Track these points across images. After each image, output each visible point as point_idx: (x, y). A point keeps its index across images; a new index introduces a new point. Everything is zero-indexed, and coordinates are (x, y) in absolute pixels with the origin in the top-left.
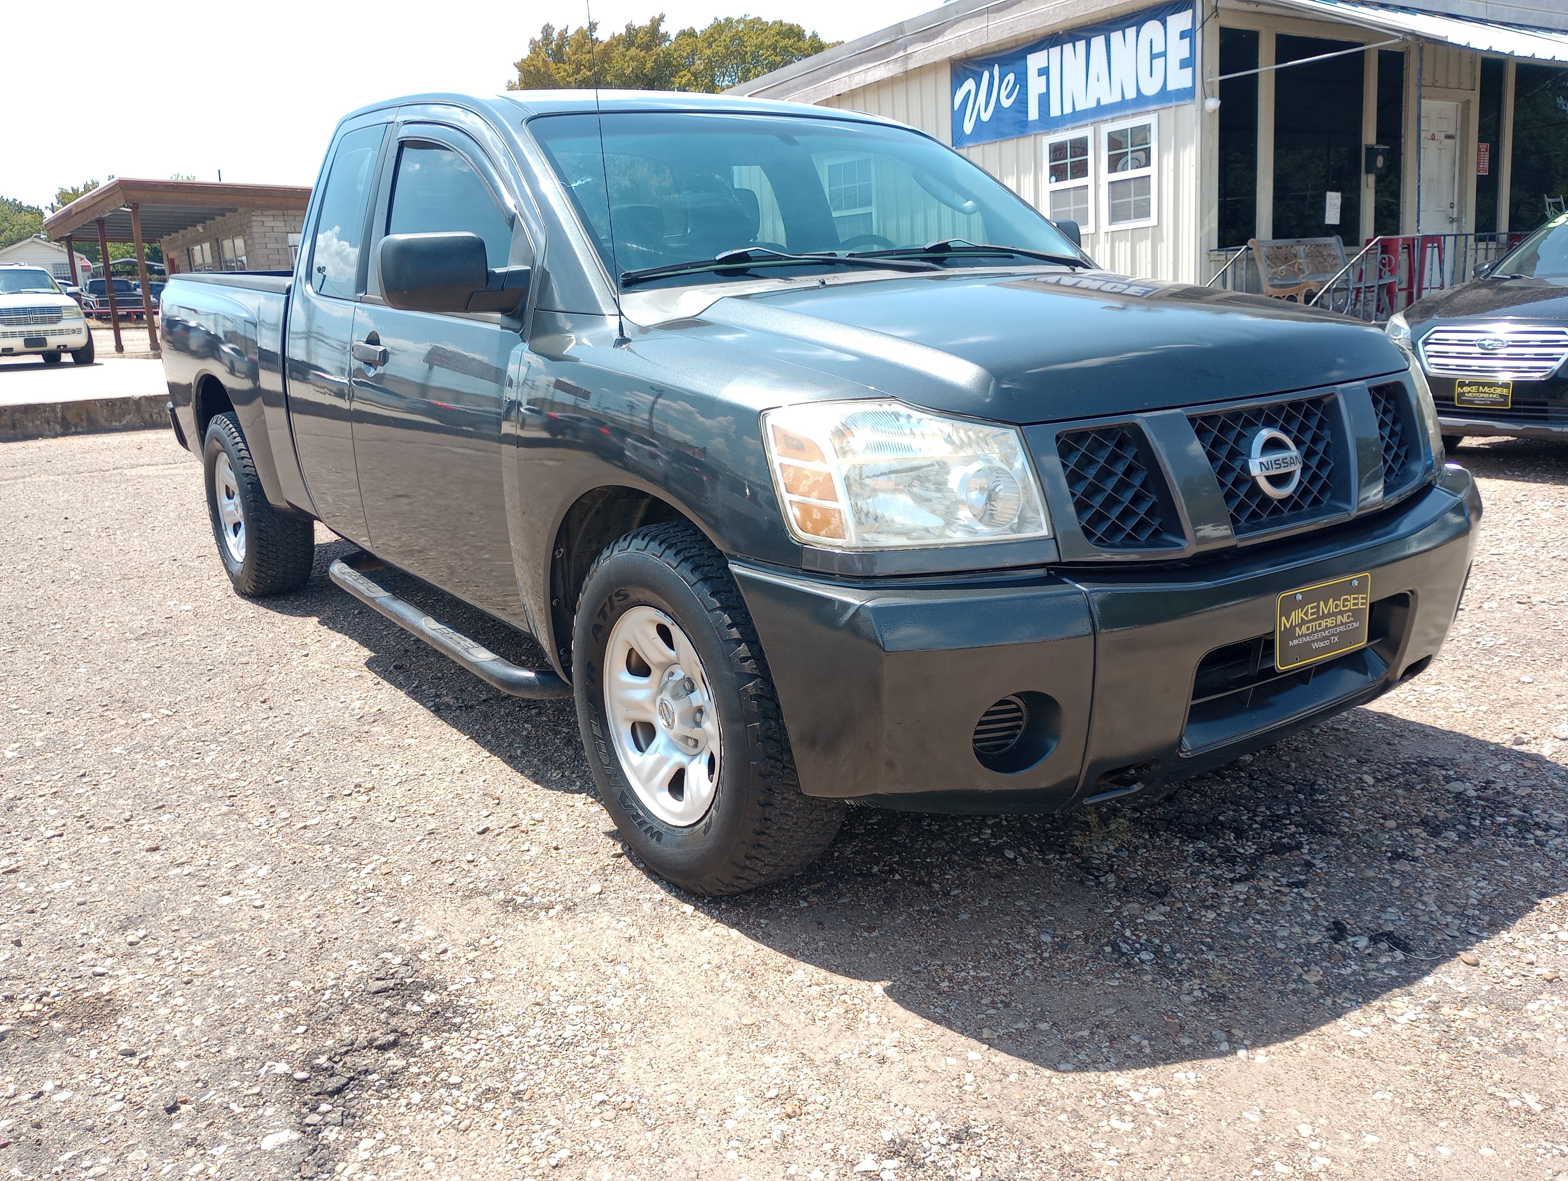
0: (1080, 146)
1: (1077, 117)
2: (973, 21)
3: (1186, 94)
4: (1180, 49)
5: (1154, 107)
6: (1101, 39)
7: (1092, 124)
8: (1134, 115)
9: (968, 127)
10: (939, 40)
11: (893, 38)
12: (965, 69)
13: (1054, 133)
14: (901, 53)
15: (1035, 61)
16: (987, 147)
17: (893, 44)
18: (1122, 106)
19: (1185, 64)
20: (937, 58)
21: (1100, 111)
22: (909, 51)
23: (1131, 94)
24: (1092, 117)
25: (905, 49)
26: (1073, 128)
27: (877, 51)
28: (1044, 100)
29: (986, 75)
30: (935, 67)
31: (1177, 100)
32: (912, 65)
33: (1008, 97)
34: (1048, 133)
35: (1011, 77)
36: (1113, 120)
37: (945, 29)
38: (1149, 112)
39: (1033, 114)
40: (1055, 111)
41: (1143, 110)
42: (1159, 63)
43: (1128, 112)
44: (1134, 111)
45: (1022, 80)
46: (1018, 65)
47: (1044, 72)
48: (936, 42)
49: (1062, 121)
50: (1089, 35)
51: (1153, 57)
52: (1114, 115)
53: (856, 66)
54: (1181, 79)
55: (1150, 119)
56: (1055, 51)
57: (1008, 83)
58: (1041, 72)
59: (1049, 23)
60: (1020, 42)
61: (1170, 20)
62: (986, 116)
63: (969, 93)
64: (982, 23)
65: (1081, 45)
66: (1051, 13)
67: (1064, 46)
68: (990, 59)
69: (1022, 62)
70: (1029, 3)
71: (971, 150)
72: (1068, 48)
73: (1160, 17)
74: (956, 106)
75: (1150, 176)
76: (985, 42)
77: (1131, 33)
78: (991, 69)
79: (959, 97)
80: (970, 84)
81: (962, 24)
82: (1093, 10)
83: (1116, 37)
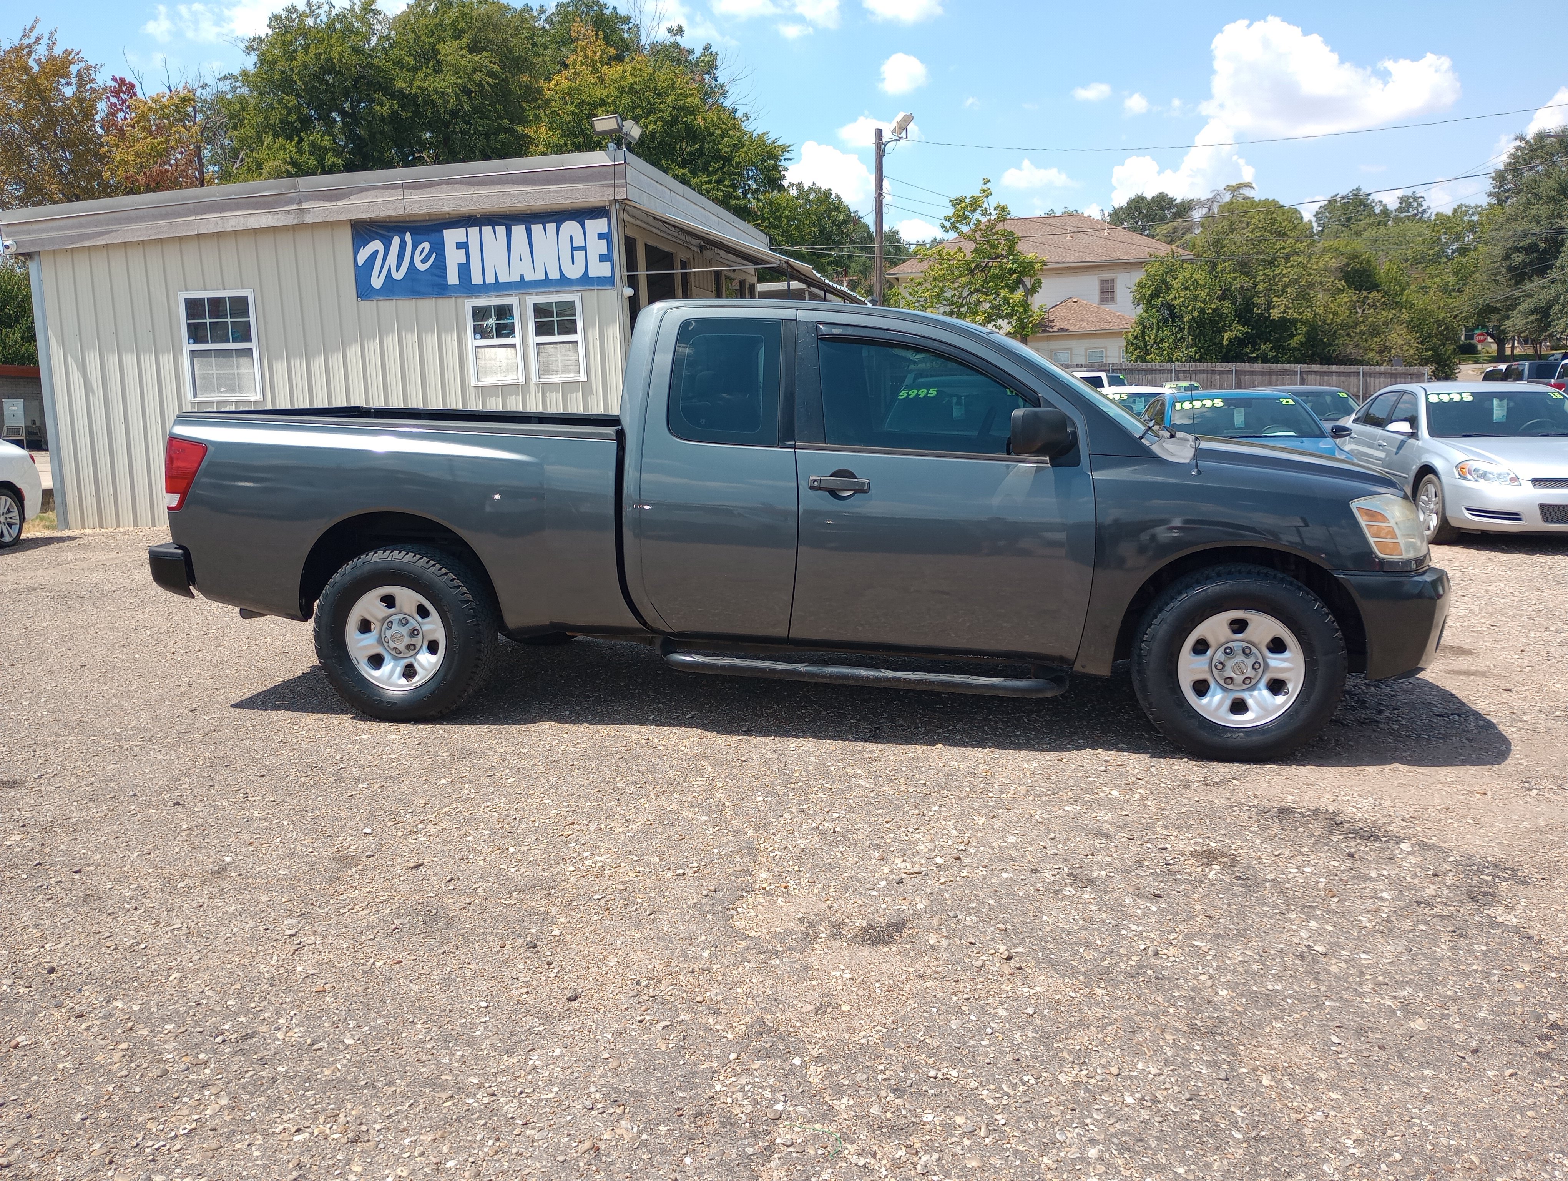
0: (504, 312)
1: (499, 287)
2: (386, 192)
3: (609, 281)
4: (599, 247)
5: (578, 288)
6: (522, 228)
7: (516, 295)
8: (558, 292)
9: (377, 282)
10: (344, 202)
11: (283, 191)
12: (370, 230)
13: (476, 298)
14: (295, 207)
15: (452, 236)
16: (400, 303)
17: (282, 197)
18: (546, 283)
19: (602, 258)
20: (342, 217)
21: (523, 285)
22: (305, 205)
23: (554, 275)
24: (516, 289)
25: (300, 203)
26: (496, 296)
27: (260, 199)
28: (464, 269)
29: (396, 241)
30: (332, 225)
31: (598, 285)
32: (309, 219)
33: (424, 261)
34: (470, 298)
35: (426, 245)
36: (537, 294)
37: (351, 194)
38: (572, 292)
39: (453, 278)
40: (476, 279)
41: (567, 289)
42: (579, 255)
43: (552, 289)
44: (558, 289)
45: (439, 248)
46: (434, 236)
47: (463, 246)
48: (339, 203)
49: (484, 289)
50: (510, 223)
51: (573, 249)
52: (539, 290)
53: (231, 210)
54: (601, 270)
55: (575, 297)
56: (474, 231)
57: (423, 249)
58: (459, 246)
59: (473, 208)
60: (434, 217)
61: (588, 223)
62: (398, 276)
63: (376, 252)
64: (396, 195)
65: (501, 230)
66: (475, 199)
67: (483, 228)
68: (399, 226)
69: (437, 234)
70: (450, 187)
71: (381, 303)
72: (487, 230)
73: (579, 219)
74: (361, 262)
75: (576, 342)
76: (401, 212)
77: (551, 227)
78: (402, 235)
79: (364, 254)
80: (376, 245)
81: (373, 192)
82: (519, 205)
83: (537, 228)
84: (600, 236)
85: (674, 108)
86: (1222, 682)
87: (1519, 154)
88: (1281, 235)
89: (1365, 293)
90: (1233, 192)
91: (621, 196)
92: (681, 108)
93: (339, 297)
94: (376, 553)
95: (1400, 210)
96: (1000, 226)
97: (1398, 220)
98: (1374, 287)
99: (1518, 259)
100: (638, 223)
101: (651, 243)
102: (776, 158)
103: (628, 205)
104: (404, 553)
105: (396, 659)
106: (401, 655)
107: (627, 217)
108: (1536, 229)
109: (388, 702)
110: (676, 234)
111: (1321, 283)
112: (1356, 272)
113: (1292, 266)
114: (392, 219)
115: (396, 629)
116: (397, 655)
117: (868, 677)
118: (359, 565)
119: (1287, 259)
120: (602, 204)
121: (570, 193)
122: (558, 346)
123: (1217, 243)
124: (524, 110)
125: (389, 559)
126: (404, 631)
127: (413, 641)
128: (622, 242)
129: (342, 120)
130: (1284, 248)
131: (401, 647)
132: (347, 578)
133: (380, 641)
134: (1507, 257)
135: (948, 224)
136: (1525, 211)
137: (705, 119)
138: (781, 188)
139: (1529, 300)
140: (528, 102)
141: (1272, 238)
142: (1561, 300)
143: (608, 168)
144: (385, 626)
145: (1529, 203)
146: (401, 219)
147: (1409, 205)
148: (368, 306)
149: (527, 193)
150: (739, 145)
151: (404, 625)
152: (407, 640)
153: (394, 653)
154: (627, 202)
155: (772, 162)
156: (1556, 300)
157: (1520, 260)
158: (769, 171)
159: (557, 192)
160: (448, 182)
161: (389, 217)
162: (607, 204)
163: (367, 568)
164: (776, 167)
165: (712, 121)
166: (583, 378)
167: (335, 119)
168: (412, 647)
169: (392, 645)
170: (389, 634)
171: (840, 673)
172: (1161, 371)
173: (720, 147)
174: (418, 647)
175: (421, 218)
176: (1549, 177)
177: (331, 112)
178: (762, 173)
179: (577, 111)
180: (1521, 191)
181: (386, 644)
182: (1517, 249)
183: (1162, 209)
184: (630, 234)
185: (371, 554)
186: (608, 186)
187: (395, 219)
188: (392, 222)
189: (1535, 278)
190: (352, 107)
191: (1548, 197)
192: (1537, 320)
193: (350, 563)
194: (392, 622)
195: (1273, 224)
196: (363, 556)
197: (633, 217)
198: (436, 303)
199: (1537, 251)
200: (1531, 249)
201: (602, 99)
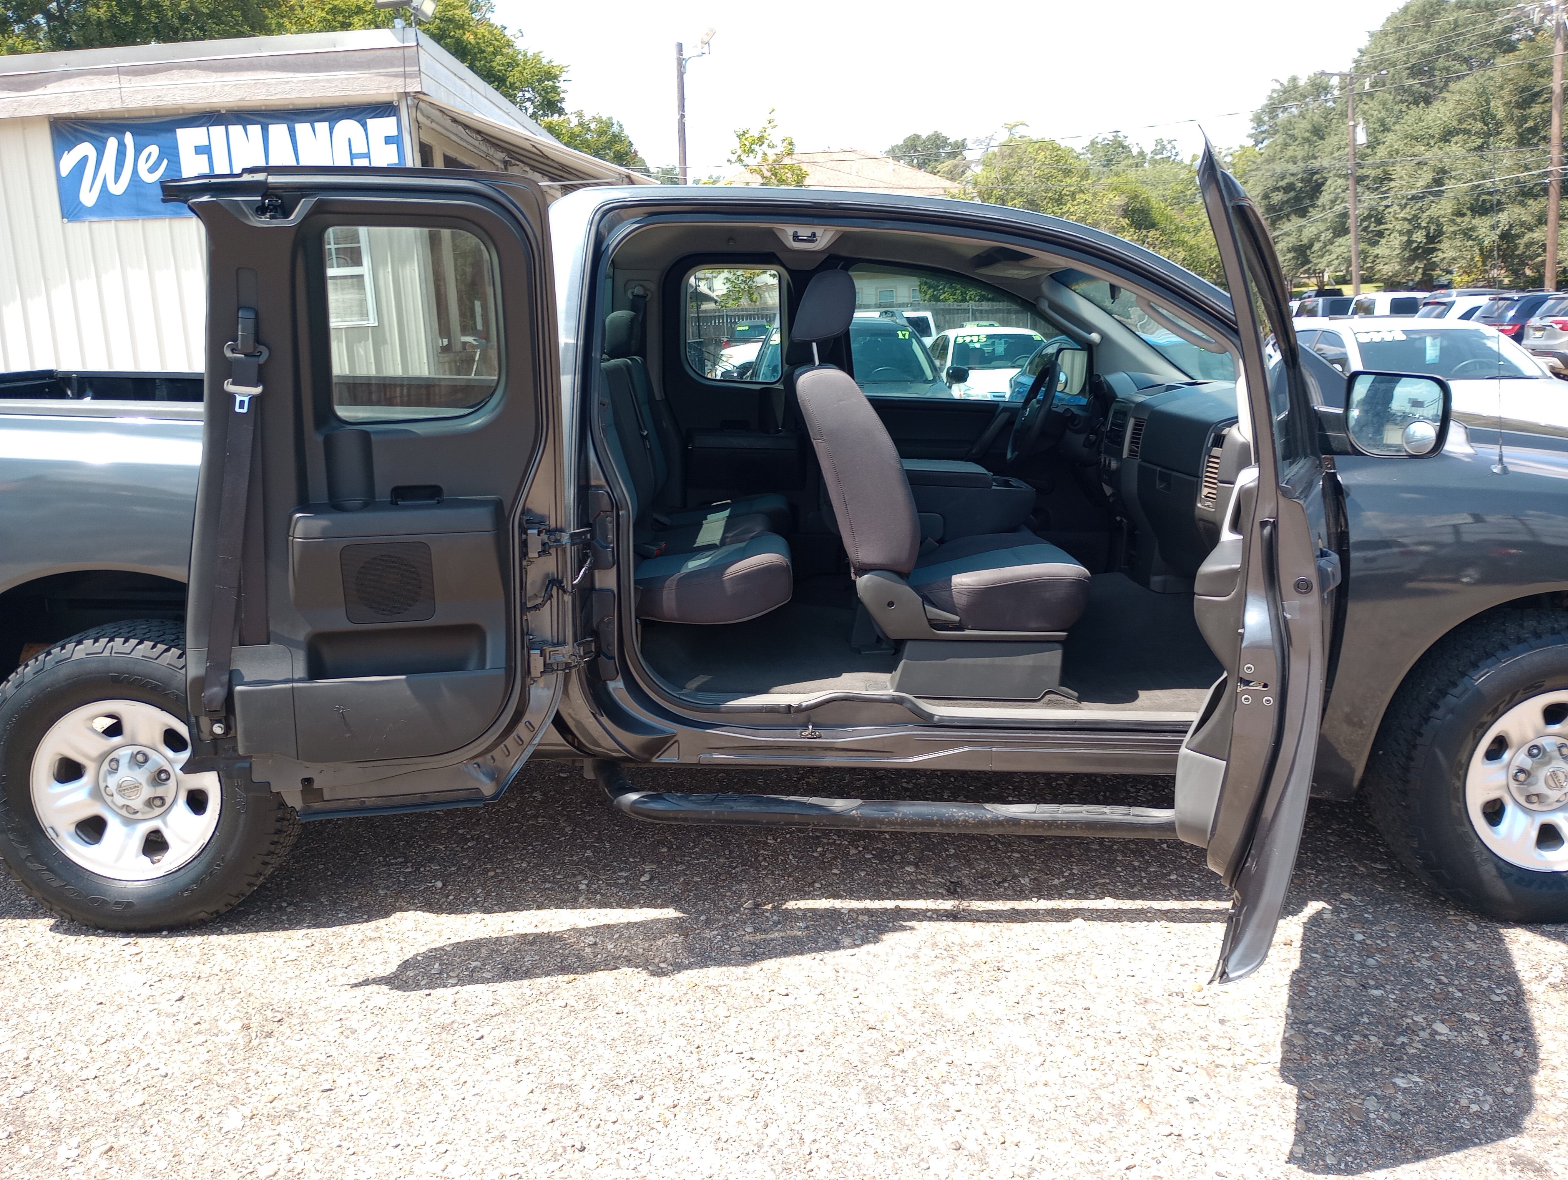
2: (97, 79)
6: (283, 128)
9: (88, 197)
10: (39, 91)
12: (76, 130)
15: (189, 137)
16: (121, 225)
20: (37, 112)
29: (112, 143)
30: (23, 122)
33: (152, 170)
35: (154, 150)
37: (48, 81)
45: (171, 153)
46: (165, 137)
47: (204, 150)
48: (31, 93)
50: (266, 121)
51: (353, 156)
56: (218, 131)
57: (150, 155)
58: (199, 150)
59: (215, 100)
60: (163, 113)
61: (371, 123)
62: (118, 189)
63: (85, 159)
64: (112, 81)
65: (255, 130)
66: (217, 90)
67: (230, 127)
68: (116, 125)
69: (169, 135)
70: (183, 73)
71: (95, 226)
72: (236, 130)
73: (358, 118)
74: (65, 171)
75: (362, 276)
76: (117, 105)
77: (322, 127)
78: (120, 136)
79: (69, 161)
80: (85, 149)
81: (77, 80)
82: (278, 97)
83: (302, 129)
84: (388, 140)
85: (441, 20)
86: (1522, 800)
87: (1275, 95)
88: (1067, 173)
89: (1144, 232)
90: (1010, 130)
91: (414, 87)
92: (450, 20)
93: (36, 217)
94: (79, 643)
95: (1155, 152)
96: (787, 161)
97: (1154, 162)
98: (1153, 225)
99: (1277, 197)
100: (434, 125)
101: (451, 153)
102: (555, 77)
103: (423, 101)
104: (133, 642)
105: (129, 822)
106: (138, 816)
107: (421, 118)
108: (1292, 168)
109: (117, 903)
110: (476, 143)
111: (1106, 221)
112: (1134, 211)
113: (1079, 204)
114: (105, 116)
115: (126, 774)
116: (130, 819)
117: (965, 821)
118: (48, 667)
119: (1073, 195)
120: (388, 99)
121: (345, 82)
122: (338, 281)
123: (1006, 179)
124: (266, 17)
125: (106, 653)
126: (141, 775)
127: (160, 791)
128: (417, 148)
129: (48, 23)
130: (1070, 186)
131: (137, 803)
132: (28, 691)
133: (97, 793)
134: (1266, 197)
135: (734, 158)
136: (1281, 152)
137: (475, 35)
138: (561, 111)
139: (1287, 239)
140: (270, 8)
141: (1060, 176)
142: (1322, 238)
143: (395, 51)
144: (105, 766)
145: (1286, 145)
146: (118, 115)
147: (1164, 148)
148: (78, 230)
149: (287, 83)
150: (513, 63)
151: (140, 765)
152: (147, 792)
153: (124, 812)
154: (421, 96)
155: (551, 83)
156: (1317, 238)
157: (1279, 198)
158: (547, 93)
159: (328, 81)
160: (181, 67)
161: (101, 112)
162: (396, 98)
163: (64, 671)
164: (554, 89)
165: (484, 36)
166: (372, 321)
167: (38, 22)
168: (158, 802)
169: (119, 800)
170: (112, 782)
171: (918, 815)
172: (957, 311)
173: (494, 64)
174: (168, 801)
175: (145, 114)
176: (1304, 118)
177: (34, 13)
178: (540, 95)
179: (329, 17)
180: (1276, 132)
181: (108, 799)
182: (1276, 189)
183: (938, 147)
184: (426, 139)
185: (70, 646)
186: (396, 76)
187: (109, 115)
188: (106, 119)
189: (1293, 218)
190: (60, 9)
191: (1303, 139)
192: (1293, 258)
193: (31, 662)
194: (118, 761)
195: (1058, 161)
196: (56, 651)
197: (428, 117)
198: (170, 226)
199: (1294, 189)
200: (1289, 188)
201: (358, 7)
